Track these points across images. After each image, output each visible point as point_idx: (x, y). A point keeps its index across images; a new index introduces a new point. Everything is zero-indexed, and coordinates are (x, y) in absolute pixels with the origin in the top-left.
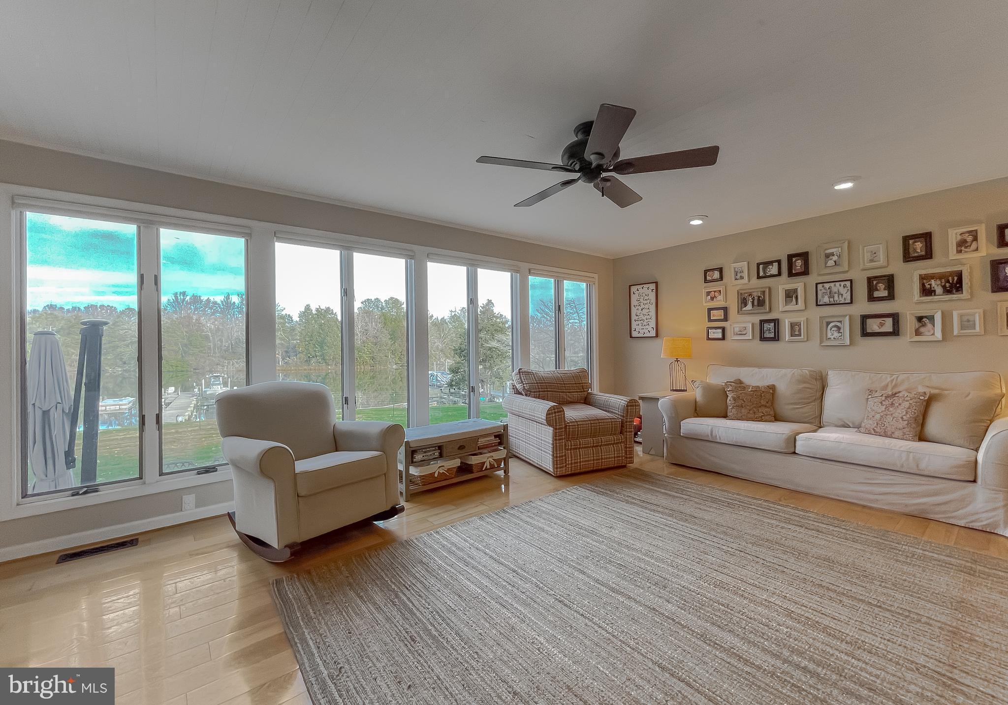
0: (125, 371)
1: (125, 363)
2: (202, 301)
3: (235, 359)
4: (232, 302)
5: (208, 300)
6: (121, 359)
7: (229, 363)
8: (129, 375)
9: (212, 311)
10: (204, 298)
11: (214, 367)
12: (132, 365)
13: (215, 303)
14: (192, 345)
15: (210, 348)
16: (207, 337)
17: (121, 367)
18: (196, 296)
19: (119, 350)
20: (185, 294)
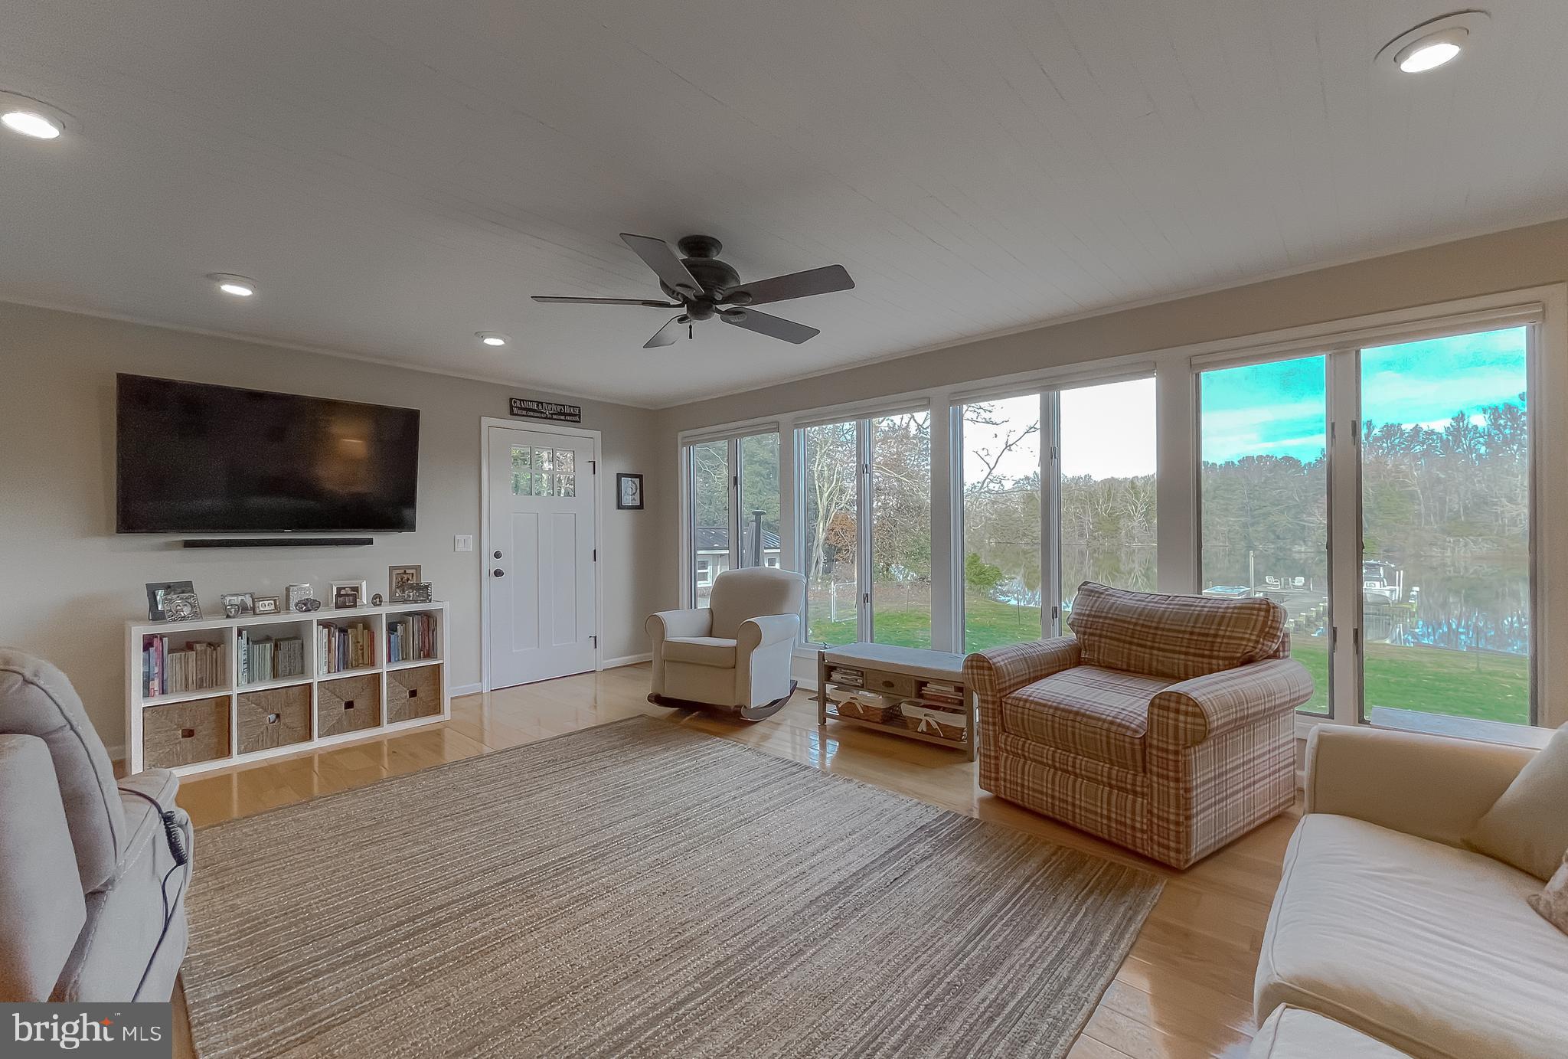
0: (1280, 549)
1: (1278, 537)
2: (1402, 433)
3: (1471, 535)
4: (1470, 426)
5: (1417, 430)
6: (1274, 532)
7: (1457, 542)
8: (1285, 555)
9: (1425, 447)
10: (1407, 427)
11: (1425, 548)
12: (1288, 540)
13: (1432, 432)
14: (1381, 510)
15: (1419, 515)
16: (1412, 496)
17: (1273, 543)
18: (1392, 425)
19: (1271, 518)
20: (1371, 424)
